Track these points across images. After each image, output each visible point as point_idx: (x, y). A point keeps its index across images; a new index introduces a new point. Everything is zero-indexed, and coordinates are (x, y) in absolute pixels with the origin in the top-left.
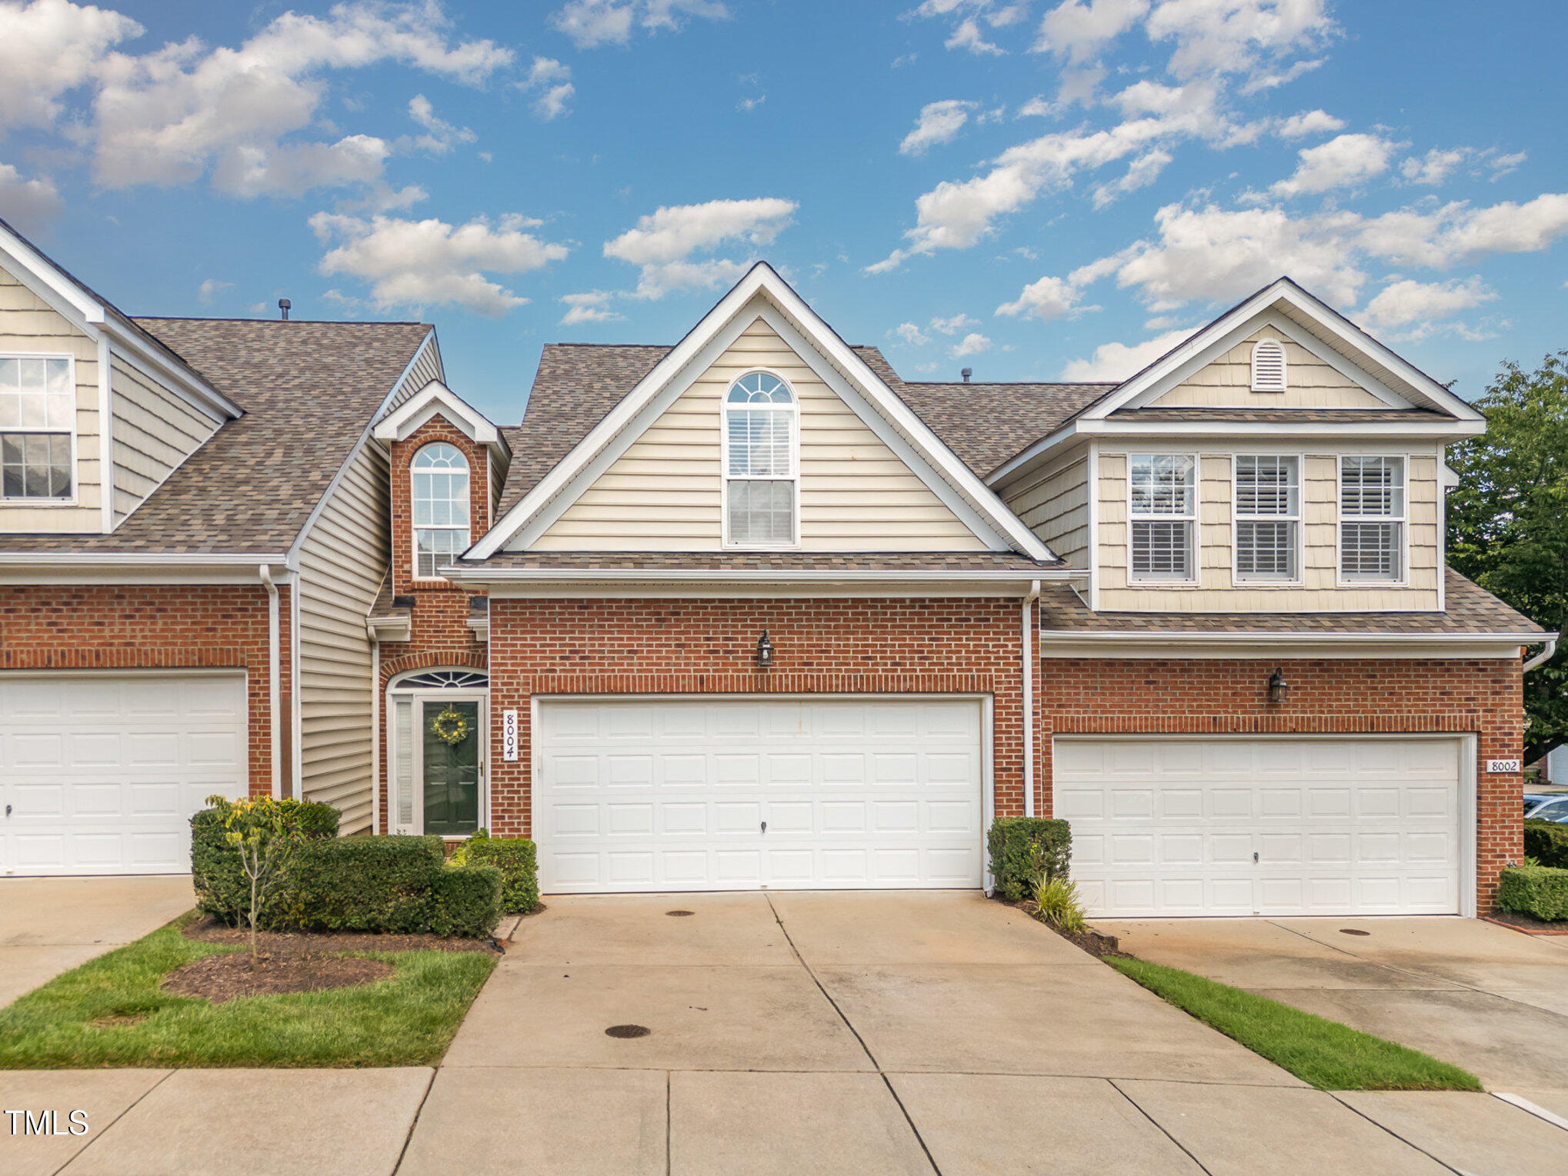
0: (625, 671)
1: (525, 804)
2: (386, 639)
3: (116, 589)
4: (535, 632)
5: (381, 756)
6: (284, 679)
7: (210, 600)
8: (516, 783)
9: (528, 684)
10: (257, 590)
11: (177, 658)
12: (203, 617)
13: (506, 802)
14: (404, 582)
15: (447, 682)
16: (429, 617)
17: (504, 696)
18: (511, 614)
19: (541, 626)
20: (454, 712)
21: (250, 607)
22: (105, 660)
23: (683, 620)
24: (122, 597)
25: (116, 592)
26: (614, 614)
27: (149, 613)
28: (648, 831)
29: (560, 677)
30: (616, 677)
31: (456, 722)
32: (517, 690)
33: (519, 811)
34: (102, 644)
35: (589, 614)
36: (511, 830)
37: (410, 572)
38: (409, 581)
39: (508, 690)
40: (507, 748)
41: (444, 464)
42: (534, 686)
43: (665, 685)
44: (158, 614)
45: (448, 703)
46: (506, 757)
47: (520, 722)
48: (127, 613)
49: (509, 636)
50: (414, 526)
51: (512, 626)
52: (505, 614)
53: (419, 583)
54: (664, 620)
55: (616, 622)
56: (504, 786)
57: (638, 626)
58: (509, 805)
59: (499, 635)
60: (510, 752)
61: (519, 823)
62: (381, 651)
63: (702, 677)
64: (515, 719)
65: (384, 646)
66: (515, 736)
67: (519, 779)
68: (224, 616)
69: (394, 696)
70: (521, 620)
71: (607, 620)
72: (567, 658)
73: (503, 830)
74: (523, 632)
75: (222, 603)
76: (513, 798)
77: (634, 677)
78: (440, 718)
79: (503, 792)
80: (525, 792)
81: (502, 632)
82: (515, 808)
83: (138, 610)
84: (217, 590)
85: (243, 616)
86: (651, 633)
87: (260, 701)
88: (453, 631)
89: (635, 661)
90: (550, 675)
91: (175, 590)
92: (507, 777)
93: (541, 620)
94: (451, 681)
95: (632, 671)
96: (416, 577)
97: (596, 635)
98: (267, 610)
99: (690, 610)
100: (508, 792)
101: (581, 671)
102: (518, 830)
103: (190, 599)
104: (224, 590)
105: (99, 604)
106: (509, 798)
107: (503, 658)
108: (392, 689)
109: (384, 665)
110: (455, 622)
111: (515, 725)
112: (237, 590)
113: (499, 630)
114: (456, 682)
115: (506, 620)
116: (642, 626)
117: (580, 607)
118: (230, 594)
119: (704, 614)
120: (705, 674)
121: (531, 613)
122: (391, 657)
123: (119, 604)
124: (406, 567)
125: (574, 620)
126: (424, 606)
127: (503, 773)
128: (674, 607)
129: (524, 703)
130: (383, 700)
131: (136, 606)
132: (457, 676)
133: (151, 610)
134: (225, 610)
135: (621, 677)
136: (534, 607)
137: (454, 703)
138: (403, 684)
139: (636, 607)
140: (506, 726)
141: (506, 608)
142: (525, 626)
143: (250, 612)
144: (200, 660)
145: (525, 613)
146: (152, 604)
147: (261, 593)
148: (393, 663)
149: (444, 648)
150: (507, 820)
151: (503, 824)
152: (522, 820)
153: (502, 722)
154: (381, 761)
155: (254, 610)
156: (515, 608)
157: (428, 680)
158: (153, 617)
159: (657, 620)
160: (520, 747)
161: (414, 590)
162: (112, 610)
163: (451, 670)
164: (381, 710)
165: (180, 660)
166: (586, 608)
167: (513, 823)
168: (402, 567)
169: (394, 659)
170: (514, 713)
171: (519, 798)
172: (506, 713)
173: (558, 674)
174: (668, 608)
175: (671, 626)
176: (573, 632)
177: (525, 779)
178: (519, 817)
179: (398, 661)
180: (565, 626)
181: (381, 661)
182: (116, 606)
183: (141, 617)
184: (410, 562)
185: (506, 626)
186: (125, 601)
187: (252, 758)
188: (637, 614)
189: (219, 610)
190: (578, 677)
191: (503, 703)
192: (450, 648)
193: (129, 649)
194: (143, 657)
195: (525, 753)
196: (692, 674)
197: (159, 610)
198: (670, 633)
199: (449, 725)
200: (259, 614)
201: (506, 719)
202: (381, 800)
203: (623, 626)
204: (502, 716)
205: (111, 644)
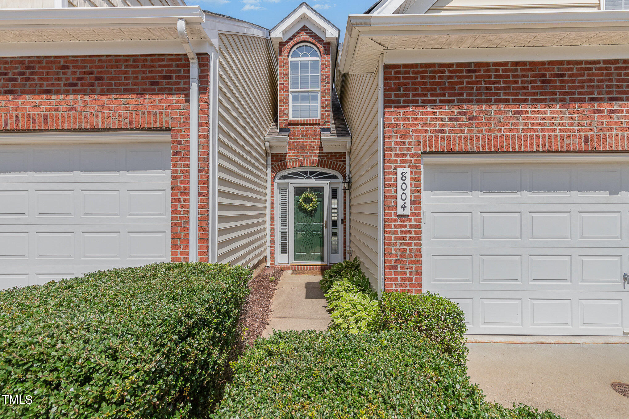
0: (511, 131)
1: (416, 256)
2: (275, 151)
3: (62, 61)
4: (426, 95)
5: (271, 217)
6: (203, 140)
7: (140, 69)
8: (408, 236)
9: (419, 143)
10: (180, 60)
11: (112, 120)
12: (134, 85)
13: (399, 253)
14: (285, 120)
15: (306, 176)
16: (298, 139)
17: (397, 155)
18: (404, 78)
19: (432, 89)
20: (310, 193)
21: (174, 75)
22: (52, 123)
23: (568, 81)
24: (67, 67)
25: (62, 64)
26: (501, 76)
27: (89, 82)
28: (516, 280)
29: (449, 137)
30: (501, 136)
31: (312, 198)
32: (409, 150)
33: (411, 262)
34: (50, 109)
35: (477, 77)
36: (403, 280)
37: (287, 114)
38: (287, 120)
39: (400, 149)
40: (400, 203)
41: (306, 56)
42: (425, 145)
43: (550, 144)
44: (96, 82)
45: (307, 188)
46: (400, 212)
47: (412, 179)
48: (71, 81)
49: (402, 99)
50: (290, 90)
51: (405, 90)
52: (398, 78)
53: (293, 120)
54: (549, 82)
55: (502, 85)
56: (396, 238)
57: (524, 88)
58: (402, 256)
59: (393, 98)
60: (404, 207)
61: (410, 274)
62: (272, 158)
63: (586, 137)
64: (408, 176)
65: (273, 155)
66: (408, 192)
67: (410, 233)
68: (152, 84)
69: (278, 184)
70: (413, 84)
71: (494, 82)
72: (456, 119)
73: (396, 280)
74: (414, 96)
75: (150, 72)
76: (405, 250)
77: (520, 137)
78: (303, 196)
79: (396, 244)
80: (416, 245)
81: (396, 95)
82: (407, 260)
83: (80, 79)
84: (146, 60)
85: (168, 84)
86: (535, 94)
87: (182, 160)
88: (311, 147)
89: (521, 121)
90: (440, 135)
91: (111, 61)
92: (399, 230)
93: (431, 83)
94: (309, 176)
95: (518, 131)
96: (290, 118)
97: (483, 97)
98: (188, 77)
99: (575, 71)
100: (401, 244)
101: (469, 131)
102: (410, 280)
103: (123, 69)
104: (152, 61)
105: (48, 73)
106: (401, 250)
107: (396, 119)
108: (277, 181)
109: (273, 166)
110: (312, 142)
111: (408, 182)
112: (163, 60)
113: (393, 93)
114: (311, 176)
115: (399, 84)
116: (527, 88)
117: (469, 71)
118: (157, 64)
119: (589, 75)
120: (589, 133)
121: (422, 78)
122: (277, 162)
123: (64, 73)
124: (286, 111)
125: (462, 83)
126: (295, 134)
127: (396, 226)
128: (559, 69)
129: (416, 161)
130: (272, 186)
131: (78, 75)
132: (312, 173)
133: (91, 79)
134: (153, 78)
135: (508, 137)
136: (425, 72)
137: (310, 188)
138: (284, 177)
139: (522, 70)
140: (400, 182)
141: (399, 73)
142: (416, 89)
143: (174, 80)
144: (131, 122)
145: (417, 78)
146: (91, 73)
147: (183, 62)
148: (278, 165)
149: (306, 156)
150: (399, 270)
151: (396, 274)
152: (414, 270)
153: (396, 180)
154: (271, 219)
155: (179, 77)
156: (407, 72)
157: (296, 175)
158: (92, 85)
159: (543, 82)
160: (412, 203)
161: (290, 125)
162: (59, 79)
163: (309, 170)
164: (272, 192)
165: (115, 122)
166: (474, 71)
167: (405, 273)
168: (284, 111)
169: (279, 163)
170: (407, 170)
171: (411, 250)
172: (400, 170)
173: (447, 134)
174: (553, 69)
175: (555, 87)
176: (461, 95)
177: (416, 232)
178: (411, 268)
179: (281, 164)
180: (454, 89)
181: (272, 164)
182: (61, 76)
183: (82, 85)
184: (288, 109)
185: (399, 90)
186: (69, 71)
187: (174, 211)
188: (524, 76)
189: (148, 78)
190: (465, 137)
191: (396, 161)
192: (309, 156)
193: (71, 114)
194: (83, 120)
195: (415, 208)
196: (577, 133)
197: (97, 79)
198: (555, 94)
199: (308, 200)
200: (182, 81)
201: (399, 176)
202: (271, 242)
203: (509, 88)
204: (396, 173)
205: (57, 110)
